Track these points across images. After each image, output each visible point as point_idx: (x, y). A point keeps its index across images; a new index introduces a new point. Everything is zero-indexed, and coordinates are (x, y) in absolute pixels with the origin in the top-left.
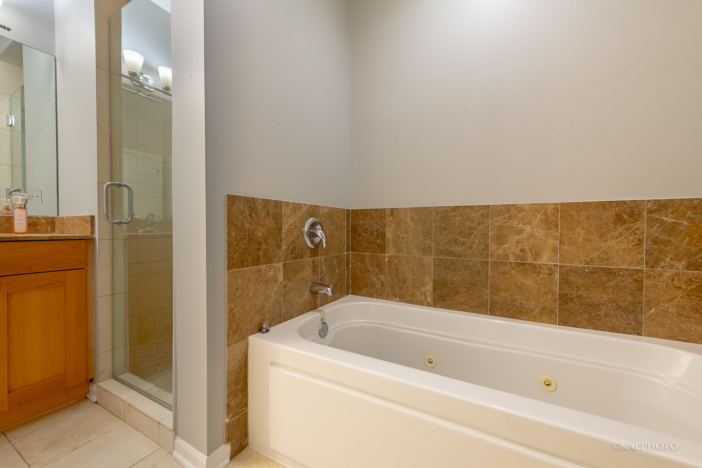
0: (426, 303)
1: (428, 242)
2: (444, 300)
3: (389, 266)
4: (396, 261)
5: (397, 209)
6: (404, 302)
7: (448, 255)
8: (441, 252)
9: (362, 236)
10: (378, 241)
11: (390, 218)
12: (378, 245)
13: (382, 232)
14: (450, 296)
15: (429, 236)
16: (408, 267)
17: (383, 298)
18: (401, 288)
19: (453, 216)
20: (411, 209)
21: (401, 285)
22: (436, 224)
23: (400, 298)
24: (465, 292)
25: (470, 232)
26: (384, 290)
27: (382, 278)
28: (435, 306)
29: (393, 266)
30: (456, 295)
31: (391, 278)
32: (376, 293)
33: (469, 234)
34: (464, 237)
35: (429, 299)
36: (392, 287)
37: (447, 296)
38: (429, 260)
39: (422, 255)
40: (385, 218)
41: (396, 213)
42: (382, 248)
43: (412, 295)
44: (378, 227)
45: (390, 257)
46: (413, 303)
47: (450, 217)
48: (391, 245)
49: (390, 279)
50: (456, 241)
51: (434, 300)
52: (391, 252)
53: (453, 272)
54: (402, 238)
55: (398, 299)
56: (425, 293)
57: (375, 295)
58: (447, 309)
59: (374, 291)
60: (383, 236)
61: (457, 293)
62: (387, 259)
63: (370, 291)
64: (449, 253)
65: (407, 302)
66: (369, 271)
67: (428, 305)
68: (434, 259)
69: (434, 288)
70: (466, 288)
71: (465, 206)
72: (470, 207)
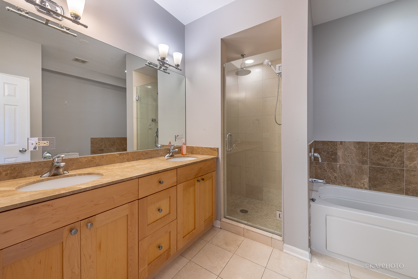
0: (364, 188)
1: (365, 158)
2: (376, 187)
3: (340, 169)
4: (344, 167)
5: (345, 142)
6: (350, 187)
7: (379, 165)
8: (374, 164)
9: (322, 154)
10: (333, 157)
11: (340, 146)
12: (332, 159)
13: (335, 152)
14: (380, 185)
15: (366, 156)
16: (352, 170)
17: (336, 185)
18: (347, 180)
19: (381, 147)
20: (354, 142)
21: (348, 178)
22: (370, 150)
23: (347, 185)
24: (389, 183)
25: (393, 155)
26: (337, 181)
27: (335, 175)
28: (370, 189)
29: (342, 169)
30: (383, 184)
31: (342, 175)
32: (331, 182)
33: (392, 156)
34: (389, 157)
35: (366, 186)
36: (342, 179)
37: (378, 185)
38: (366, 167)
39: (361, 164)
40: (336, 145)
41: (344, 143)
42: (335, 160)
43: (355, 184)
44: (332, 150)
45: (340, 165)
46: (356, 188)
47: (379, 147)
48: (341, 159)
49: (340, 175)
50: (383, 159)
51: (369, 186)
52: (341, 162)
53: (381, 174)
54: (348, 156)
55: (346, 185)
56: (363, 183)
57: (331, 183)
58: (378, 191)
59: (330, 181)
60: (336, 154)
61: (385, 184)
62: (338, 166)
63: (328, 181)
64: (379, 164)
65: (352, 187)
66: (327, 171)
67: (366, 189)
68: (369, 167)
69: (369, 181)
70: (390, 181)
71: (389, 143)
72: (392, 143)
